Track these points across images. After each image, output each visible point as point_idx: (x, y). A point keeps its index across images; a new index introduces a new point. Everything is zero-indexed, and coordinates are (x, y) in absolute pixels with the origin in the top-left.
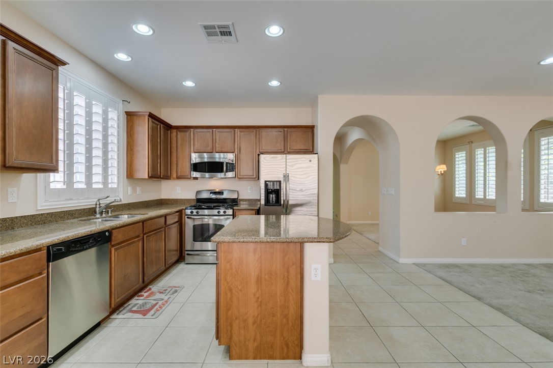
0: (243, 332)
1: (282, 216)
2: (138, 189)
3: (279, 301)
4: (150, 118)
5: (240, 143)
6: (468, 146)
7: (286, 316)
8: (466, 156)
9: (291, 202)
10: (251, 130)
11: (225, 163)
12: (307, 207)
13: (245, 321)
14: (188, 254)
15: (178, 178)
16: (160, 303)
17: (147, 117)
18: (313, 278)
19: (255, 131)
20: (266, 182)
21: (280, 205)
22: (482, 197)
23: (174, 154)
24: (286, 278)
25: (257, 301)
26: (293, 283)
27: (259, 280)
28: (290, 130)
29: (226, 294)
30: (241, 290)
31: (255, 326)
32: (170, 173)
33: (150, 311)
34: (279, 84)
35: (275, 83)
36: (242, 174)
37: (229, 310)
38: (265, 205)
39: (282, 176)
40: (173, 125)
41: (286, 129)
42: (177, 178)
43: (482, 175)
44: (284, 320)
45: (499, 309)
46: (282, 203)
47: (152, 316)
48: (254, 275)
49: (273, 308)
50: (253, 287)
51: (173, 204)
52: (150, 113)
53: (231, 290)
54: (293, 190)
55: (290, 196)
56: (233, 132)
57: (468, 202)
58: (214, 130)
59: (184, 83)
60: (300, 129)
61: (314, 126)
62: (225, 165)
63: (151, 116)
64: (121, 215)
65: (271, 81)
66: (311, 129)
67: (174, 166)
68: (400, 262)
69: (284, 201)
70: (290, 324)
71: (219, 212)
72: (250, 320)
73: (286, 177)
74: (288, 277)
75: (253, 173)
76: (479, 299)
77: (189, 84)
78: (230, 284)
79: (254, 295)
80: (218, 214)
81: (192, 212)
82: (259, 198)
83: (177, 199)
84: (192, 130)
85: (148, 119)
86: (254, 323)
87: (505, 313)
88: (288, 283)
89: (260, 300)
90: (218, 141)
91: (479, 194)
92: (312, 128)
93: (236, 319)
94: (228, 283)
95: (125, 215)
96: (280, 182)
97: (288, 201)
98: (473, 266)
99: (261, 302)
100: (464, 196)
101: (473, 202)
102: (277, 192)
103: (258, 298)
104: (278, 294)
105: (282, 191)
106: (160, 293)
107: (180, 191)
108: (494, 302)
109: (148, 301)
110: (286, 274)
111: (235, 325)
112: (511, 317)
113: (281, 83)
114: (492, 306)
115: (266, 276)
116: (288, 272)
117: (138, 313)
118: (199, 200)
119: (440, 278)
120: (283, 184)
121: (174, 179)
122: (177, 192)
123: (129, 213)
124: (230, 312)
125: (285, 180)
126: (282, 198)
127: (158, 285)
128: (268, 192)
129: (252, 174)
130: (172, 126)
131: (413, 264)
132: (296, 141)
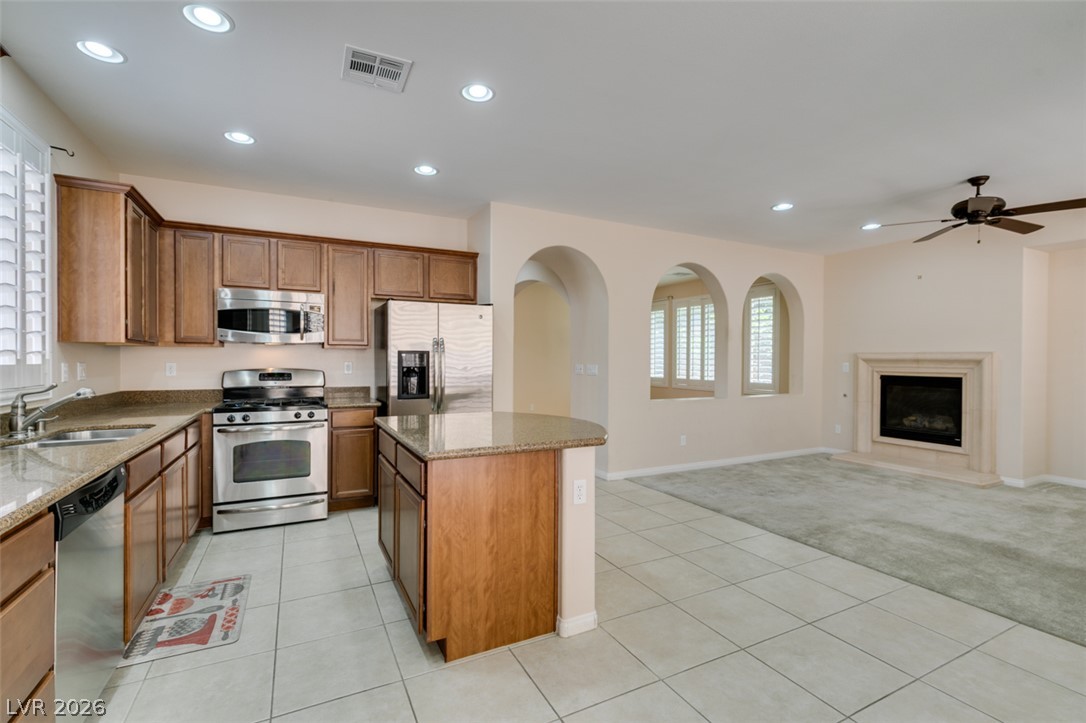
0: (468, 608)
1: (431, 416)
2: (79, 367)
3: (523, 545)
4: (129, 200)
5: (333, 273)
6: (667, 303)
7: (533, 569)
8: (665, 318)
9: (447, 391)
10: (359, 250)
11: (302, 313)
12: (473, 399)
13: (472, 590)
14: (220, 512)
15: (179, 341)
16: (221, 614)
17: (122, 197)
18: (576, 501)
19: (365, 252)
20: (400, 353)
21: (428, 397)
22: (685, 377)
23: (169, 287)
24: (534, 508)
25: (491, 553)
26: (545, 515)
27: (493, 517)
28: (433, 257)
29: (441, 549)
30: (465, 539)
31: (488, 595)
32: (160, 331)
33: (210, 632)
34: (435, 172)
35: (426, 170)
36: (337, 337)
37: (445, 577)
38: (399, 397)
39: (431, 342)
40: (166, 218)
41: (426, 255)
42: (175, 342)
43: (699, 345)
44: (532, 575)
45: (742, 519)
46: (431, 392)
47: (224, 639)
48: (485, 509)
49: (515, 559)
50: (484, 531)
51: (156, 403)
52: (133, 188)
53: (448, 541)
54: (451, 368)
55: (447, 380)
56: (318, 248)
57: (666, 385)
58: (273, 240)
59: (227, 135)
60: (452, 258)
61: (478, 254)
62: (302, 317)
63: (133, 195)
64: (73, 431)
65: (419, 166)
66: (469, 259)
67: (169, 315)
68: (608, 479)
69: (435, 389)
70: (540, 580)
71: (297, 415)
72: (481, 586)
73: (439, 344)
74: (537, 506)
75: (362, 334)
76: (718, 511)
77: (240, 138)
78: (447, 531)
79: (487, 543)
80: (296, 420)
81: (230, 419)
82: (384, 385)
83: (167, 391)
84: (216, 234)
85: (126, 201)
86: (486, 591)
87: (749, 522)
88: (536, 517)
89: (495, 550)
90: (282, 265)
91: (681, 374)
92: (472, 257)
93: (457, 589)
94: (443, 531)
95: (80, 430)
96: (428, 353)
97: (442, 390)
98: (694, 472)
99: (497, 553)
100: (662, 376)
101: (674, 386)
102: (422, 373)
103: (493, 546)
104: (523, 535)
105: (431, 370)
106: (203, 597)
107: (174, 374)
108: (735, 512)
109: (186, 617)
110: (534, 501)
111: (456, 601)
112: (756, 526)
113: (438, 171)
114: (735, 518)
115: (505, 510)
116: (537, 498)
117: (182, 643)
118: (228, 393)
119: (666, 493)
120: (434, 356)
121: (167, 344)
122: (168, 374)
123: (89, 426)
124: (447, 580)
125: (436, 351)
126: (431, 385)
127: (178, 585)
128: (405, 373)
129: (359, 338)
130: (163, 220)
131: (626, 479)
132: (445, 278)
